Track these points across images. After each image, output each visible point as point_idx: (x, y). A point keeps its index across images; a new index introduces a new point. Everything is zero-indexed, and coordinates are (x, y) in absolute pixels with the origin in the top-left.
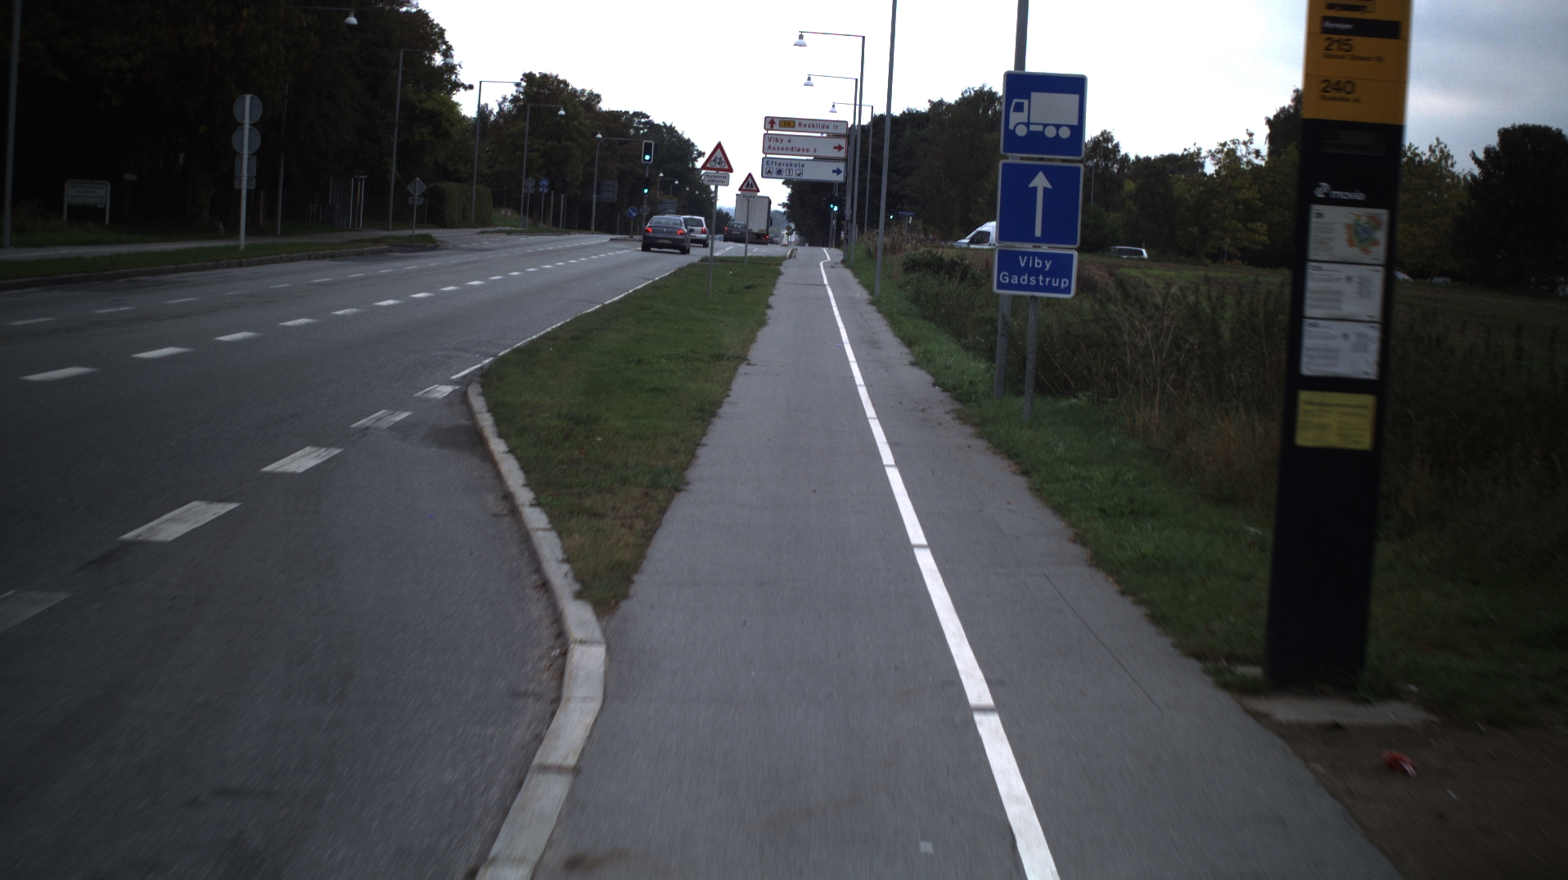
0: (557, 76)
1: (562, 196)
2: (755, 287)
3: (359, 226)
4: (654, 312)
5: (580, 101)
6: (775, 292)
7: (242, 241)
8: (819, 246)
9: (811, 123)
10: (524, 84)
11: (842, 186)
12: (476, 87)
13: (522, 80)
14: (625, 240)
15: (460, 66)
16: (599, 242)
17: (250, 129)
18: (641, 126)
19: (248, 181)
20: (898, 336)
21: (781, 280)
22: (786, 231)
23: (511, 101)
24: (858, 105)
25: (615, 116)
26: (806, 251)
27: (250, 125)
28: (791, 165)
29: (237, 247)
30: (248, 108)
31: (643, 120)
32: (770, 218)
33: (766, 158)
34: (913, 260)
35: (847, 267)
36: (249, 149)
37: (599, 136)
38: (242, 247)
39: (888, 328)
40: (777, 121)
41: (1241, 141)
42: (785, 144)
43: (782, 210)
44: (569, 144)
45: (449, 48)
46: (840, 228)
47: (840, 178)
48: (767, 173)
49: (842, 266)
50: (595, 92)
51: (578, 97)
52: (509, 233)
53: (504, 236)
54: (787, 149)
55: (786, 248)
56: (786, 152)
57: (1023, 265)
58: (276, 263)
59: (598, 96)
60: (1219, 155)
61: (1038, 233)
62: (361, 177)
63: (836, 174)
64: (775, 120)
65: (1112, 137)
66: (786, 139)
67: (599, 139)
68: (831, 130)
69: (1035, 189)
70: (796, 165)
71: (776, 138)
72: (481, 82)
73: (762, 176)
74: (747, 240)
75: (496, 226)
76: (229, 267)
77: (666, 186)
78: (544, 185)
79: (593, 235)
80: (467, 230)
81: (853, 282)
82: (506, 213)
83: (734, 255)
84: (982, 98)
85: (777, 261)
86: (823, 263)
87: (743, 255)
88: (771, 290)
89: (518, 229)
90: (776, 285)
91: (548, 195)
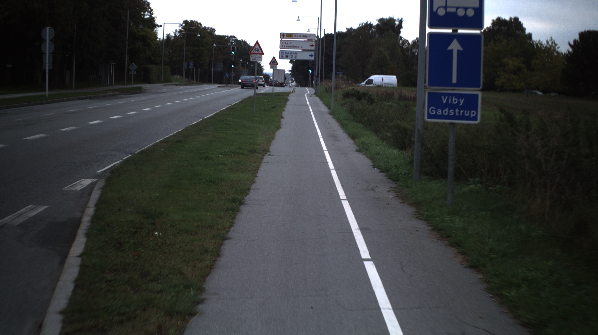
0: (197, 21)
1: (199, 69)
2: (276, 107)
3: (112, 84)
4: (225, 124)
5: (208, 31)
6: (285, 109)
7: (47, 93)
8: (304, 87)
9: (300, 35)
10: (184, 25)
11: (313, 61)
12: (163, 26)
13: (183, 23)
14: (224, 87)
15: (156, 17)
16: (213, 88)
17: (49, 42)
18: (233, 41)
19: (49, 65)
20: (346, 132)
21: (289, 103)
22: (291, 81)
23: (179, 32)
24: (320, 28)
25: (222, 37)
26: (299, 89)
27: (49, 40)
28: (292, 53)
29: (45, 96)
30: (48, 33)
31: (234, 39)
32: (285, 76)
34: (346, 93)
35: (317, 96)
36: (49, 51)
37: (215, 45)
38: (47, 95)
39: (341, 128)
40: (285, 35)
42: (289, 45)
43: (289, 73)
44: (203, 48)
45: (152, 10)
46: (312, 79)
47: (313, 58)
48: (282, 57)
49: (315, 95)
50: (213, 28)
51: (207, 30)
52: (176, 85)
53: (175, 87)
54: (290, 46)
55: (290, 88)
56: (290, 48)
57: (444, 102)
58: (61, 102)
59: (214, 29)
61: (454, 80)
62: (112, 63)
63: (311, 57)
64: (284, 34)
66: (289, 42)
67: (214, 46)
68: (309, 38)
69: (451, 51)
70: (294, 53)
71: (285, 42)
72: (164, 24)
73: (280, 58)
74: (273, 85)
75: (172, 82)
76: (36, 105)
77: (243, 65)
78: (191, 65)
79: (213, 85)
80: (159, 84)
81: (320, 103)
82: (177, 77)
83: (268, 92)
84: (367, 27)
85: (287, 94)
86: (307, 95)
87: (272, 92)
88: (284, 108)
89: (181, 83)
90: (286, 105)
91: (193, 69)
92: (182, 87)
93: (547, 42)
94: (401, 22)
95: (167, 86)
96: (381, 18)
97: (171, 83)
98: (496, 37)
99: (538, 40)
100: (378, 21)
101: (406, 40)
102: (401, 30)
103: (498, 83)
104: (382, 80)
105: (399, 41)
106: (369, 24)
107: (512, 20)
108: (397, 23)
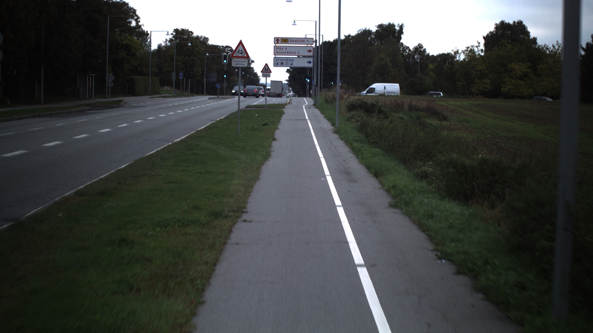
0: (188, 29)
1: (190, 80)
2: (268, 125)
5: (200, 41)
8: (302, 97)
9: (296, 39)
11: (311, 69)
13: (173, 32)
14: (215, 98)
16: (202, 99)
21: (284, 117)
22: (288, 91)
23: (169, 41)
26: (296, 99)
28: (287, 60)
32: (283, 87)
33: (275, 57)
34: (352, 104)
35: (316, 108)
40: (280, 39)
41: (475, 46)
42: (284, 50)
43: (286, 82)
45: (138, 18)
46: (310, 89)
47: (311, 65)
48: (276, 64)
49: (314, 107)
51: (199, 39)
53: (161, 99)
54: (285, 52)
55: (287, 99)
56: (285, 54)
59: (207, 38)
60: (466, 52)
63: (309, 63)
64: (279, 39)
65: (423, 46)
66: (285, 48)
67: (207, 55)
68: (306, 43)
70: (290, 60)
71: (280, 48)
72: (151, 32)
73: (274, 66)
75: (162, 94)
78: (181, 76)
80: (146, 97)
81: (321, 117)
82: (167, 88)
83: (262, 104)
84: (366, 33)
85: (283, 106)
86: (305, 106)
87: (265, 104)
88: (277, 125)
89: (170, 95)
90: (281, 121)
91: (183, 80)
92: (169, 100)
93: (554, 46)
94: (401, 27)
95: (153, 99)
96: (380, 24)
97: (159, 96)
98: (500, 42)
99: (544, 45)
100: (377, 27)
101: (406, 46)
102: (402, 36)
103: (504, 89)
104: (384, 89)
105: (400, 48)
106: (368, 30)
107: (516, 24)
108: (397, 28)
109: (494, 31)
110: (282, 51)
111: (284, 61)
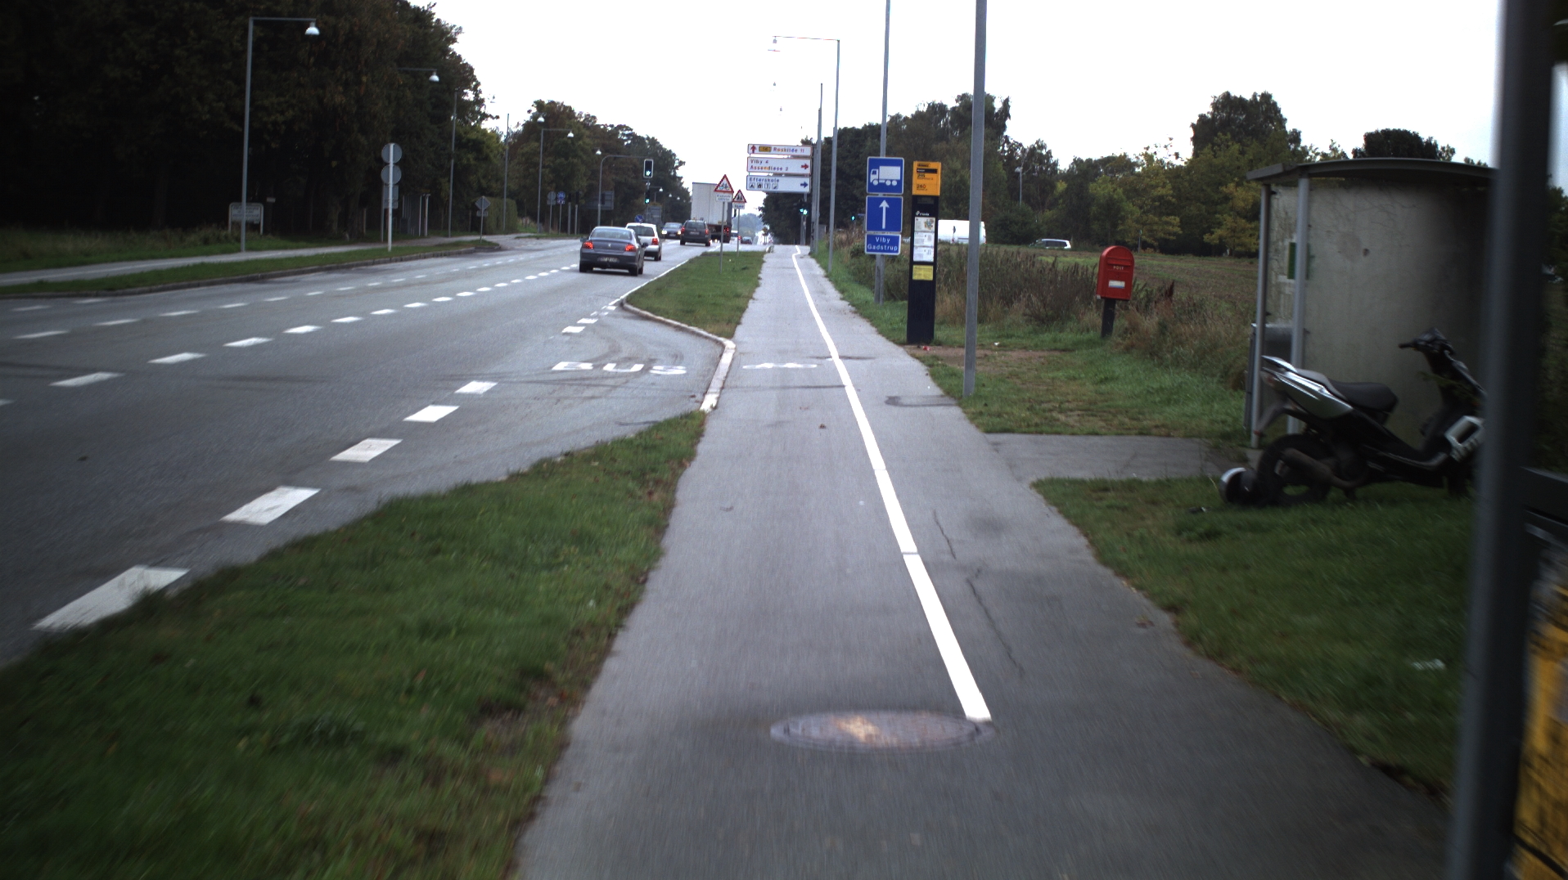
1: (576, 206)
3: (425, 234)
7: (389, 245)
8: (791, 244)
9: (783, 148)
10: (535, 110)
13: (534, 107)
17: (393, 167)
19: (393, 203)
22: (763, 232)
26: (780, 249)
27: (394, 164)
28: (769, 180)
29: (386, 249)
30: (392, 153)
35: (812, 257)
36: (394, 180)
37: (599, 152)
38: (390, 249)
42: (764, 165)
48: (751, 187)
49: (809, 257)
50: (591, 115)
51: (577, 118)
54: (765, 168)
55: (765, 246)
56: (765, 171)
59: (594, 117)
61: (884, 227)
62: (427, 195)
63: (803, 187)
64: (755, 146)
66: (765, 161)
67: (599, 155)
69: (882, 208)
70: (772, 180)
71: (757, 161)
73: (748, 190)
78: (561, 198)
85: (760, 254)
86: (795, 256)
94: (1006, 103)
98: (1217, 138)
99: (1312, 146)
100: (957, 101)
101: (1017, 143)
102: (1008, 122)
103: (1209, 237)
105: (1003, 147)
106: (939, 105)
107: (1258, 98)
108: (998, 105)
109: (1208, 113)
110: (760, 166)
111: (764, 182)
